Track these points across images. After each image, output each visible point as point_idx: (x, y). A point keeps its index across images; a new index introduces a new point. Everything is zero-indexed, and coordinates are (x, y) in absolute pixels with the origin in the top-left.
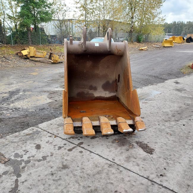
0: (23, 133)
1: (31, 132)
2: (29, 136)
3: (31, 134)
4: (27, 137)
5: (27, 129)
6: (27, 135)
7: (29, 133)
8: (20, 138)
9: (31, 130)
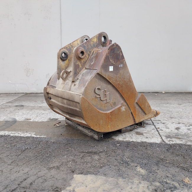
0: (182, 141)
1: (174, 139)
2: (178, 137)
3: (175, 138)
4: (181, 137)
5: (176, 143)
6: (180, 138)
7: (176, 139)
8: (188, 139)
9: (173, 141)
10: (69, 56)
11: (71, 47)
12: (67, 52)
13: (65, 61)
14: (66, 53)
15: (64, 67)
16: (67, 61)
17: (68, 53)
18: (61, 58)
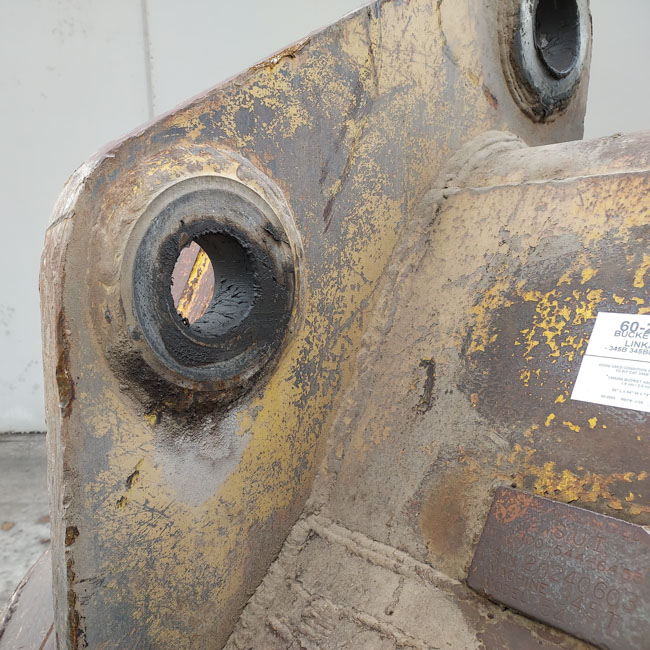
10: (306, 298)
11: (339, 94)
12: (280, 208)
13: (237, 420)
14: (250, 226)
15: (216, 556)
16: (280, 391)
17: (295, 235)
18: (136, 373)
